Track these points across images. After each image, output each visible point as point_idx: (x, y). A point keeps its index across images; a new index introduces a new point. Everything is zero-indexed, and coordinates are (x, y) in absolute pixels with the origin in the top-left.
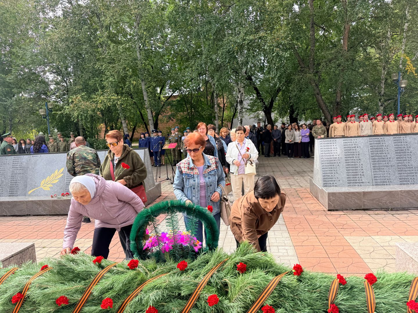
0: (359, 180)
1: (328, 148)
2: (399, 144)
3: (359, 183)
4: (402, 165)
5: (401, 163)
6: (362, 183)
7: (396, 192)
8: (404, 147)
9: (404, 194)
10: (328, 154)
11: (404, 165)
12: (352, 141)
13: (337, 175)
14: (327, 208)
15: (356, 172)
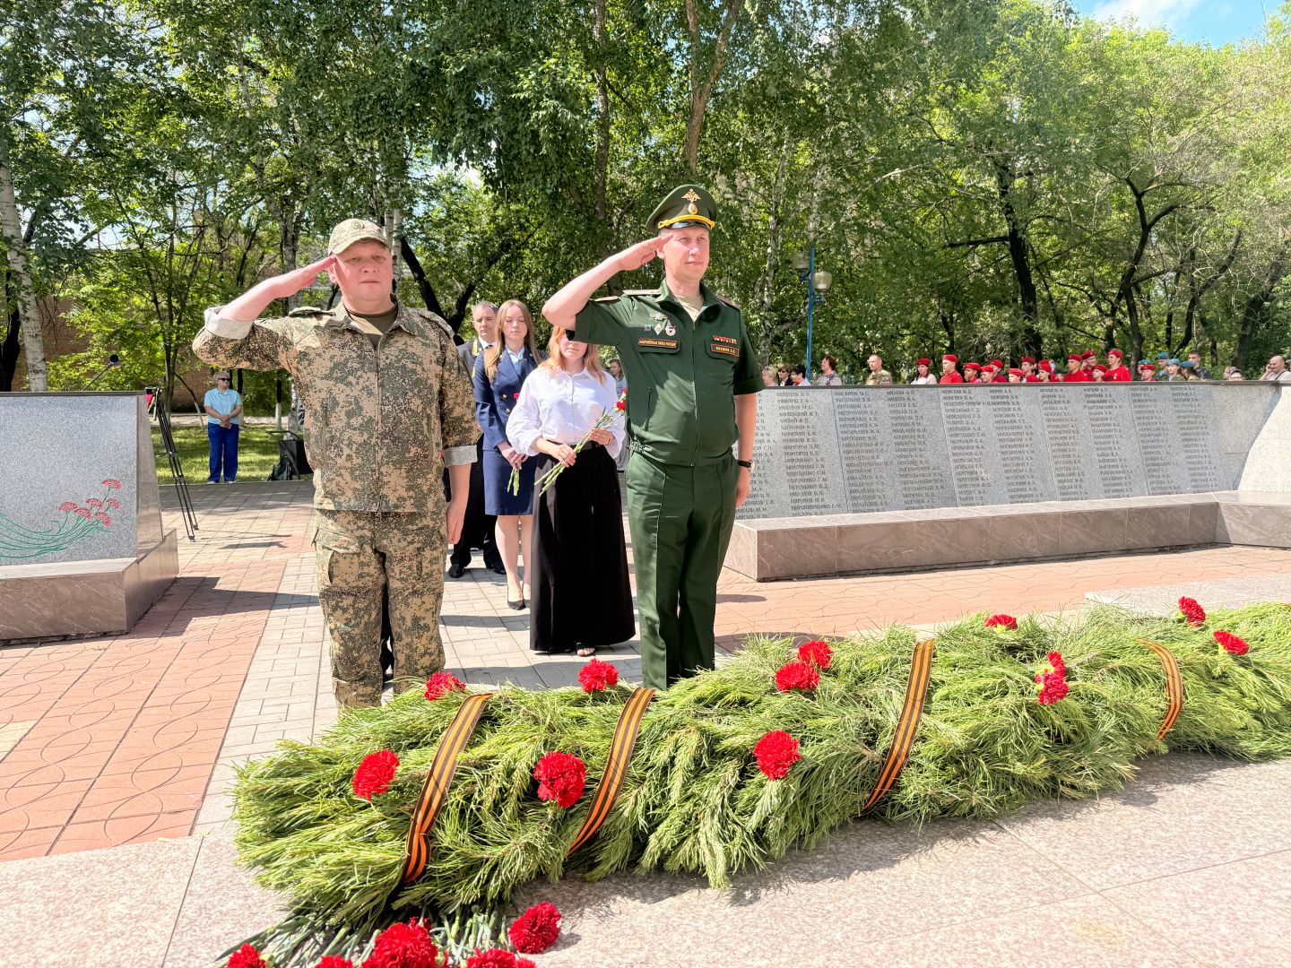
0: (817, 500)
2: (900, 409)
3: (818, 507)
4: (908, 462)
5: (905, 457)
6: (825, 506)
7: (909, 526)
8: (910, 418)
9: (924, 531)
11: (913, 462)
12: (800, 398)
13: (765, 487)
14: (754, 574)
15: (810, 480)
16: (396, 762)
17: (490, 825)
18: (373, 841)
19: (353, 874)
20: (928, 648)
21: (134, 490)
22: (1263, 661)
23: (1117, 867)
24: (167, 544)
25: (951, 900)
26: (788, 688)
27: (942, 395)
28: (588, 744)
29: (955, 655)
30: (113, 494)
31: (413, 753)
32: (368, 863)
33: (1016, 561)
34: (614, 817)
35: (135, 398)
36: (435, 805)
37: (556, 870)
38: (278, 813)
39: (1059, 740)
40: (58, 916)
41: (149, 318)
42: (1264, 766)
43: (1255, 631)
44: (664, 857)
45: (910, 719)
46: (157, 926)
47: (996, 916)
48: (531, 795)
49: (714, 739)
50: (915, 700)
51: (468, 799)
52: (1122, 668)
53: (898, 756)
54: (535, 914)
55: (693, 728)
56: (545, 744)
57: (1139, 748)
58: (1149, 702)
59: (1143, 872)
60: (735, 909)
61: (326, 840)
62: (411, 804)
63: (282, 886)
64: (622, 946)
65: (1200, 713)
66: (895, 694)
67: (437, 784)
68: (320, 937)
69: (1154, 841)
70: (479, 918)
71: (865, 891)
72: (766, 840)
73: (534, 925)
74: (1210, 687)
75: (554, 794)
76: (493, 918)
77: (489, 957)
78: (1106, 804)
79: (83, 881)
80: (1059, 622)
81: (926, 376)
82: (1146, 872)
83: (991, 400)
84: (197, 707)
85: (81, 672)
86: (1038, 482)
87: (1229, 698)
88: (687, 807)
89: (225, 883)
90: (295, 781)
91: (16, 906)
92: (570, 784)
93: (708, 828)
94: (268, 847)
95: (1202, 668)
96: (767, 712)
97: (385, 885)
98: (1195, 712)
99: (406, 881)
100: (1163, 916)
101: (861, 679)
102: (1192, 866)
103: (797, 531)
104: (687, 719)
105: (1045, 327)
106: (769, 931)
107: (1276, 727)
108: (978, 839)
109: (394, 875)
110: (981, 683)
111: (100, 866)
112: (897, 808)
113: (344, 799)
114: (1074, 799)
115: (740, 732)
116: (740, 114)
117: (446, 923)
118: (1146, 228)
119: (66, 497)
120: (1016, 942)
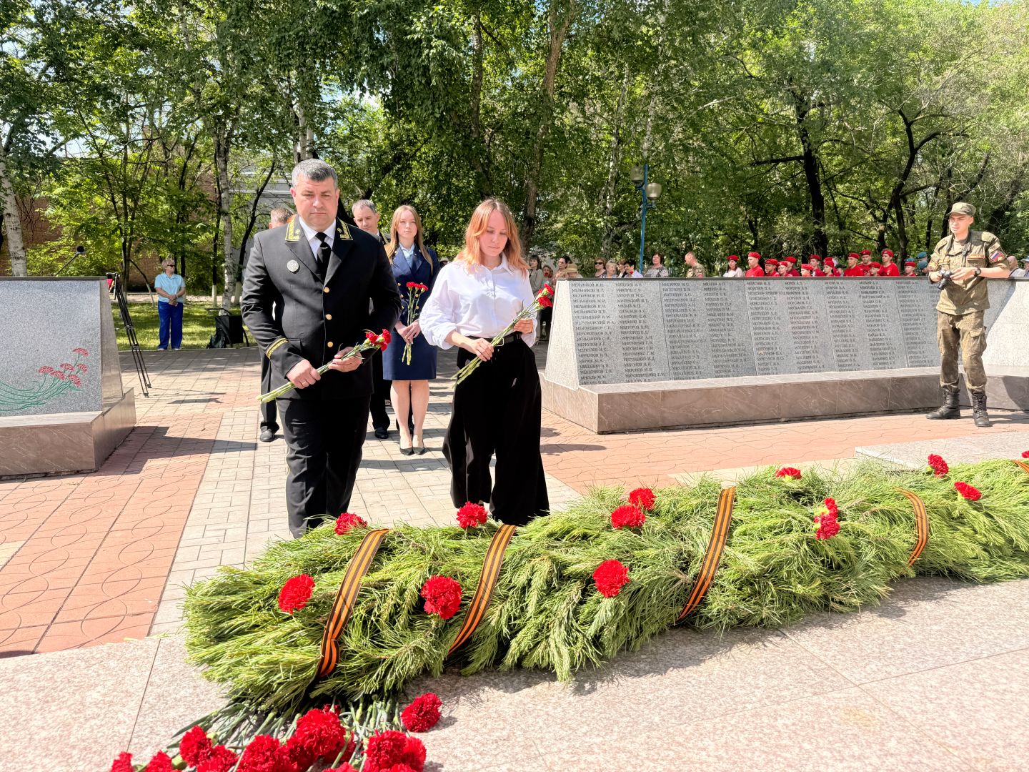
0: (646, 370)
1: (589, 301)
2: (713, 297)
3: (646, 375)
4: (718, 340)
5: (717, 335)
6: (652, 375)
7: (718, 389)
8: (722, 304)
9: (730, 395)
10: (588, 315)
11: (723, 340)
12: (633, 288)
13: (605, 359)
14: (596, 429)
15: (640, 354)
16: (312, 584)
17: (386, 633)
18: (294, 645)
19: (279, 671)
20: (730, 494)
21: (99, 357)
22: (992, 506)
23: (873, 666)
24: (126, 400)
25: (744, 692)
26: (620, 526)
27: (747, 286)
28: (464, 569)
29: (752, 500)
30: (82, 360)
31: (326, 576)
32: (291, 663)
33: (801, 419)
34: (483, 626)
35: (98, 282)
36: (343, 618)
37: (438, 667)
38: (220, 623)
39: (832, 567)
40: (47, 702)
41: (109, 214)
42: (989, 587)
43: (987, 482)
44: (522, 657)
45: (715, 550)
46: (125, 710)
47: (779, 704)
48: (418, 609)
49: (562, 566)
50: (719, 535)
51: (370, 612)
52: (882, 511)
53: (706, 578)
54: (422, 702)
55: (546, 557)
56: (430, 570)
57: (893, 573)
58: (902, 538)
59: (893, 670)
60: (577, 698)
61: (256, 645)
62: (325, 616)
63: (224, 680)
64: (489, 727)
65: (941, 546)
66: (704, 532)
67: (345, 601)
68: (254, 719)
69: (902, 646)
70: (377, 705)
71: (678, 684)
72: (602, 644)
73: (421, 711)
74: (950, 526)
75: (437, 609)
76: (389, 705)
77: (386, 736)
78: (866, 616)
79: (66, 674)
80: (834, 474)
81: (735, 269)
82: (895, 670)
83: (786, 291)
84: (154, 530)
85: (59, 502)
86: (821, 356)
87: (965, 535)
88: (540, 619)
89: (178, 677)
90: (233, 598)
91: (14, 693)
92: (449, 601)
93: (557, 635)
94: (212, 649)
95: (944, 511)
96: (604, 544)
97: (304, 679)
98: (937, 545)
99: (321, 676)
100: (907, 704)
101: (678, 519)
102: (931, 666)
103: (630, 394)
104: (541, 550)
105: (829, 229)
106: (603, 715)
107: (1000, 557)
108: (766, 644)
109: (311, 672)
110: (771, 522)
111: (79, 662)
112: (704, 619)
113: (272, 612)
114: (841, 612)
115: (583, 560)
116: (590, 52)
117: (352, 709)
118: (914, 151)
119: (43, 362)
120: (794, 724)
